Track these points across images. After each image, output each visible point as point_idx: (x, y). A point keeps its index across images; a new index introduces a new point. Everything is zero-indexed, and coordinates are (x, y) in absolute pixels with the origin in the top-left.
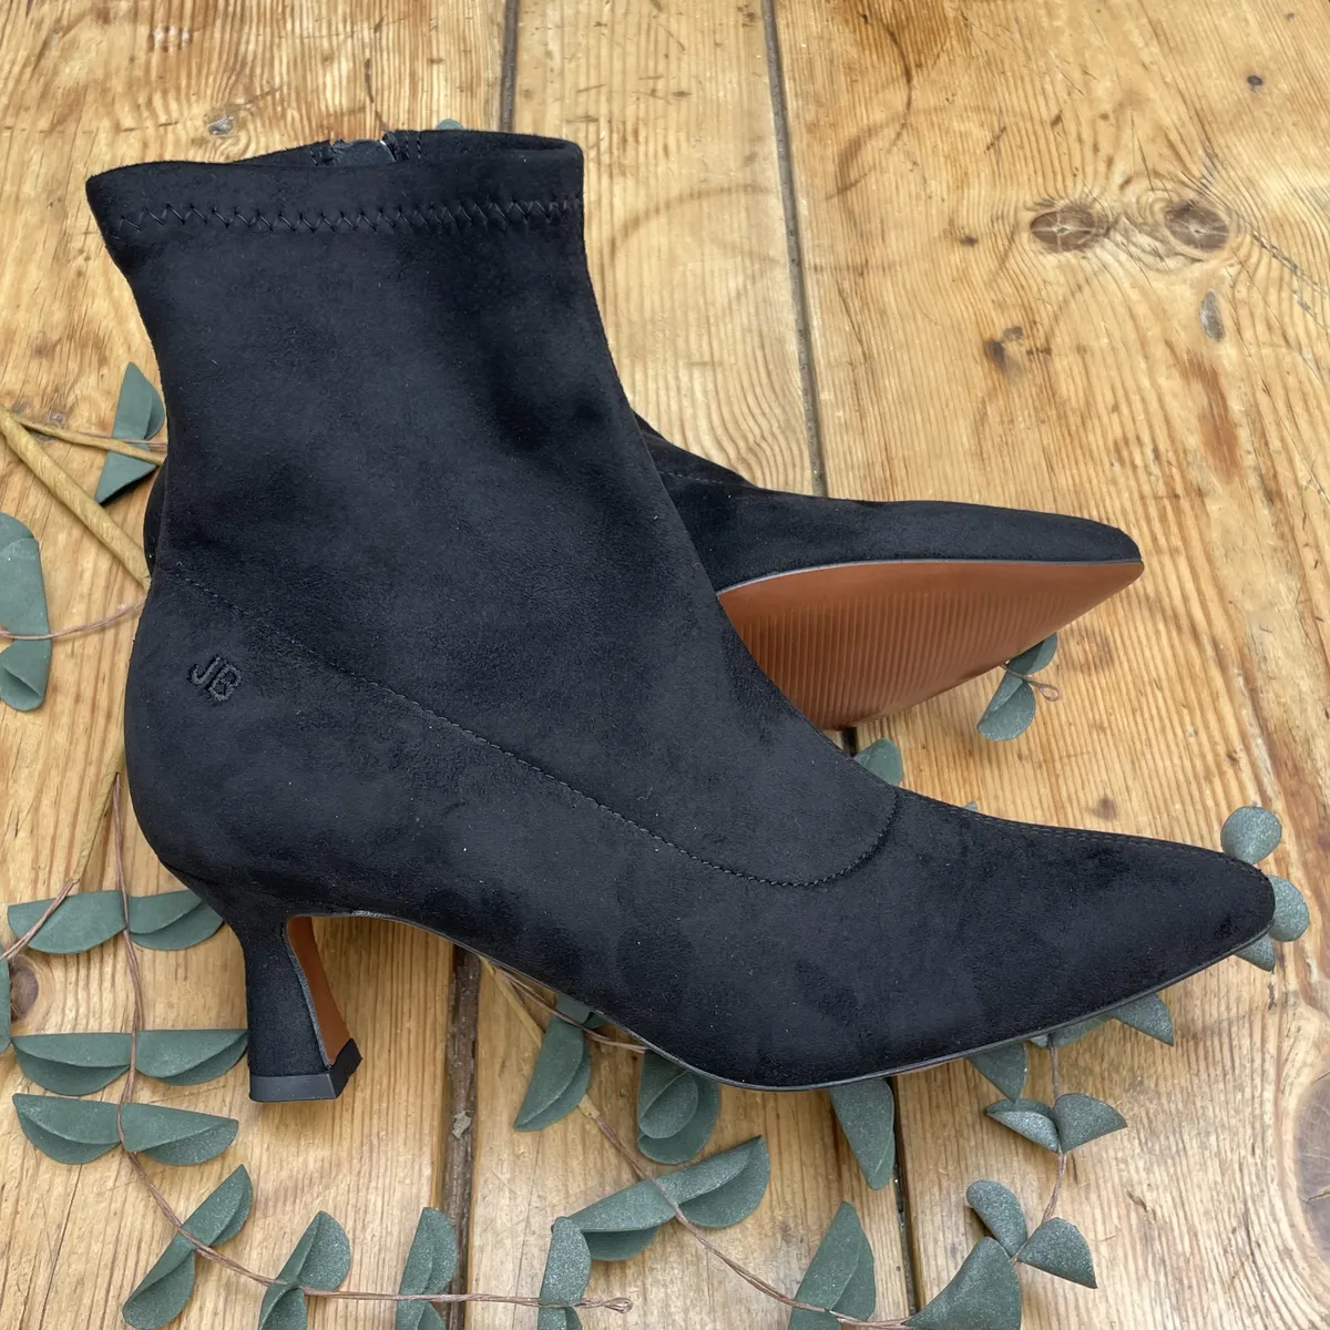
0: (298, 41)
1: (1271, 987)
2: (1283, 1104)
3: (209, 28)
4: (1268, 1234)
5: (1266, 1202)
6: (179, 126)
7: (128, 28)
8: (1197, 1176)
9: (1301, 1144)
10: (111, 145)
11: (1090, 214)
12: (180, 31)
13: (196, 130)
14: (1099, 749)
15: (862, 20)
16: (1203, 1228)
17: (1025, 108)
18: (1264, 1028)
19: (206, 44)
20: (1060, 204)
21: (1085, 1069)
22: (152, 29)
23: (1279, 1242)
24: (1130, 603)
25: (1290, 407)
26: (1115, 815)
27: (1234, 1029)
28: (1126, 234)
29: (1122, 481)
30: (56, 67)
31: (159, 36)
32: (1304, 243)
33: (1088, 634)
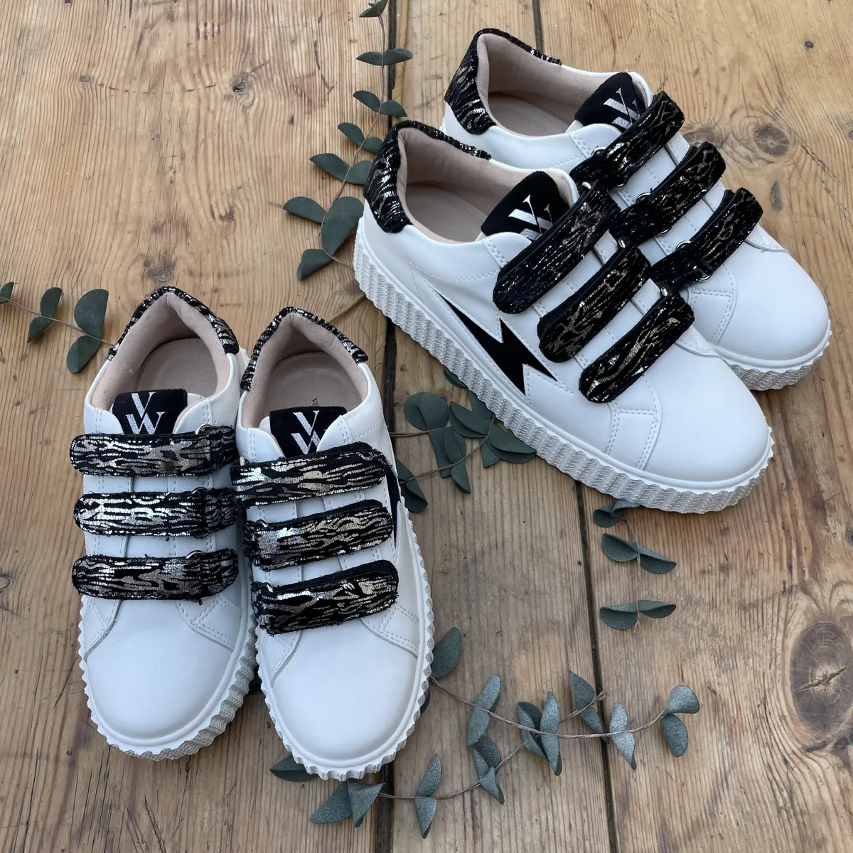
0: (277, 30)
1: (784, 583)
2: (786, 643)
3: (228, 23)
4: (775, 708)
5: (775, 693)
6: (217, 88)
7: (185, 24)
8: (742, 679)
9: (794, 663)
10: (182, 100)
11: (712, 134)
12: (213, 25)
13: (226, 89)
15: (589, 7)
16: (744, 704)
17: (679, 65)
18: (779, 603)
19: (227, 34)
20: (697, 127)
21: (689, 625)
22: (198, 25)
23: (780, 711)
25: (816, 254)
27: (765, 605)
28: (732, 147)
30: (148, 50)
31: (202, 29)
32: (830, 151)
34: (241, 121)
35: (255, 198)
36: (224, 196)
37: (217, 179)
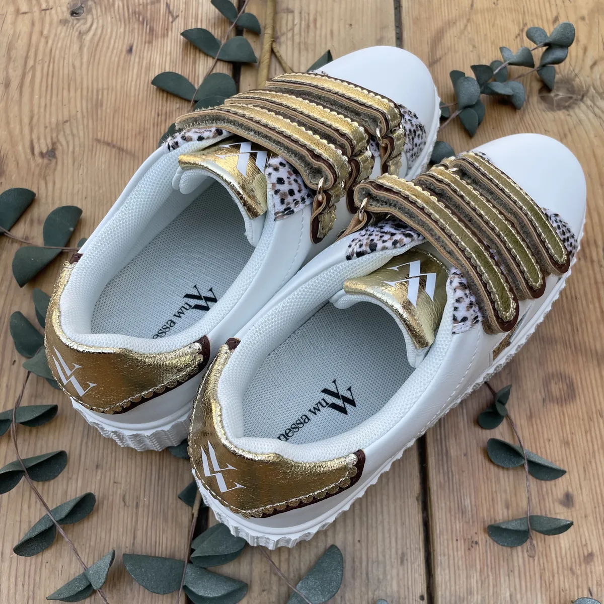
6: (53, 11)
10: (14, 23)
13: (63, 13)
14: (565, 458)
24: (586, 356)
26: (573, 505)
28: (593, 99)
29: (584, 270)
33: (562, 377)
34: (76, 48)
35: (81, 134)
36: (48, 130)
37: (42, 110)
